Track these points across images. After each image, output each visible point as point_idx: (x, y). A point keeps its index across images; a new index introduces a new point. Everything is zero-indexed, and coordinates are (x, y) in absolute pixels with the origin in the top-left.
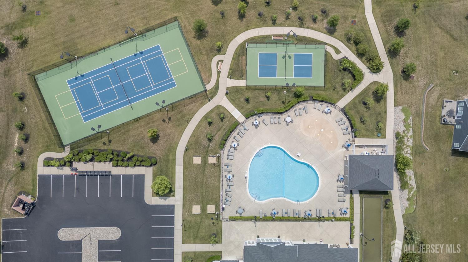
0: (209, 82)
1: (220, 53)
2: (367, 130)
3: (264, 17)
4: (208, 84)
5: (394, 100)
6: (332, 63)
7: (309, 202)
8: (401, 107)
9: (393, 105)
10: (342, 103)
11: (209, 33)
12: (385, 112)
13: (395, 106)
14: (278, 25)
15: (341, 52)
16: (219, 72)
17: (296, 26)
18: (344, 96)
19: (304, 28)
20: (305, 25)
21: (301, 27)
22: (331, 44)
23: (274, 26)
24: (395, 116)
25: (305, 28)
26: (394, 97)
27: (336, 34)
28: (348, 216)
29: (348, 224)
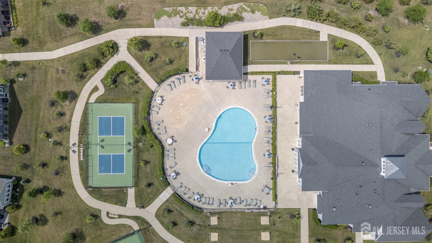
0: (131, 227)
1: (99, 215)
2: (180, 57)
3: (60, 169)
4: (132, 228)
5: (147, 27)
6: (108, 95)
7: (256, 118)
8: (154, 20)
9: (153, 29)
10: (152, 84)
11: (77, 227)
12: (160, 37)
13: (154, 27)
14: (68, 154)
15: (96, 85)
16: (120, 216)
17: (69, 134)
18: (144, 82)
19: (70, 126)
20: (67, 125)
21: (69, 130)
22: (87, 97)
23: (69, 158)
24: (164, 27)
25: (71, 124)
26: (144, 27)
27: (76, 91)
28: (270, 77)
29: (278, 77)
